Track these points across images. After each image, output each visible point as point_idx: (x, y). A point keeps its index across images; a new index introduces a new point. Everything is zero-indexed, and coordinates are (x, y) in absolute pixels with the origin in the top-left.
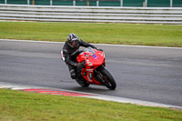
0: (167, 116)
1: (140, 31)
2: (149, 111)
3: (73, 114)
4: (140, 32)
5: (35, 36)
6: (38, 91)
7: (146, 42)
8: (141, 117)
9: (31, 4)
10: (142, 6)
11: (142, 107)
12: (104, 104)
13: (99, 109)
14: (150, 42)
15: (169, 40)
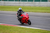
0: (40, 31)
2: (35, 30)
3: (14, 31)
4: (32, 9)
5: (4, 10)
7: (34, 11)
8: (33, 32)
9: (2, 1)
10: (33, 2)
11: (33, 29)
12: (23, 28)
14: (35, 11)
15: (40, 11)
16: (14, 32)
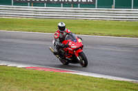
0: (130, 87)
1: (109, 26)
2: (117, 83)
3: (62, 85)
6: (35, 68)
7: (114, 34)
8: (111, 88)
10: (111, 8)
11: (112, 81)
12: (84, 78)
13: (80, 82)
14: (117, 34)
16: (61, 88)
